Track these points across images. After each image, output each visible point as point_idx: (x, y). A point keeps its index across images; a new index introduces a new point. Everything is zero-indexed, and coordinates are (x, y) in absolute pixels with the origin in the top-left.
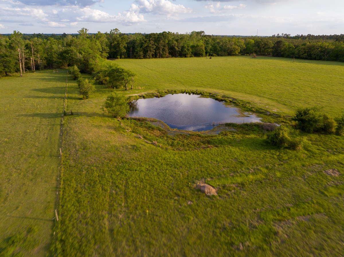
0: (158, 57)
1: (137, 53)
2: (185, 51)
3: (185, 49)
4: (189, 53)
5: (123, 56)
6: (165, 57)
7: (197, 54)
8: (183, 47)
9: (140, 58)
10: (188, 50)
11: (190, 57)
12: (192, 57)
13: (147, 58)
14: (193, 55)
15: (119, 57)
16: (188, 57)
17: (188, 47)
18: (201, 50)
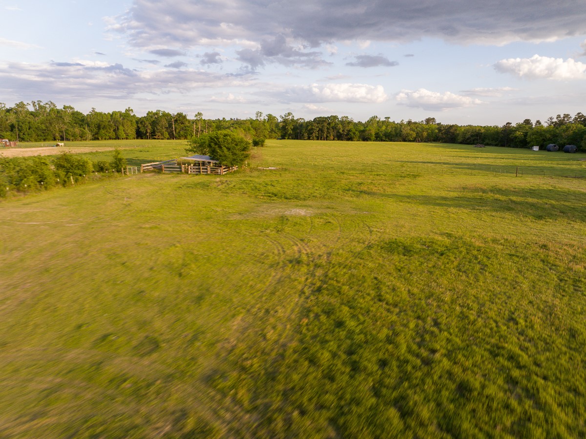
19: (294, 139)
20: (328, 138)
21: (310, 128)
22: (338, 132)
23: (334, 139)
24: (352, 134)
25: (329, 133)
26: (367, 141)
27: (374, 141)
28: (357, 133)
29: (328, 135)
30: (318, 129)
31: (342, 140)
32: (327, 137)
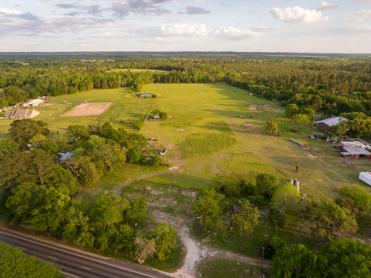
14: (191, 82)
31: (183, 83)
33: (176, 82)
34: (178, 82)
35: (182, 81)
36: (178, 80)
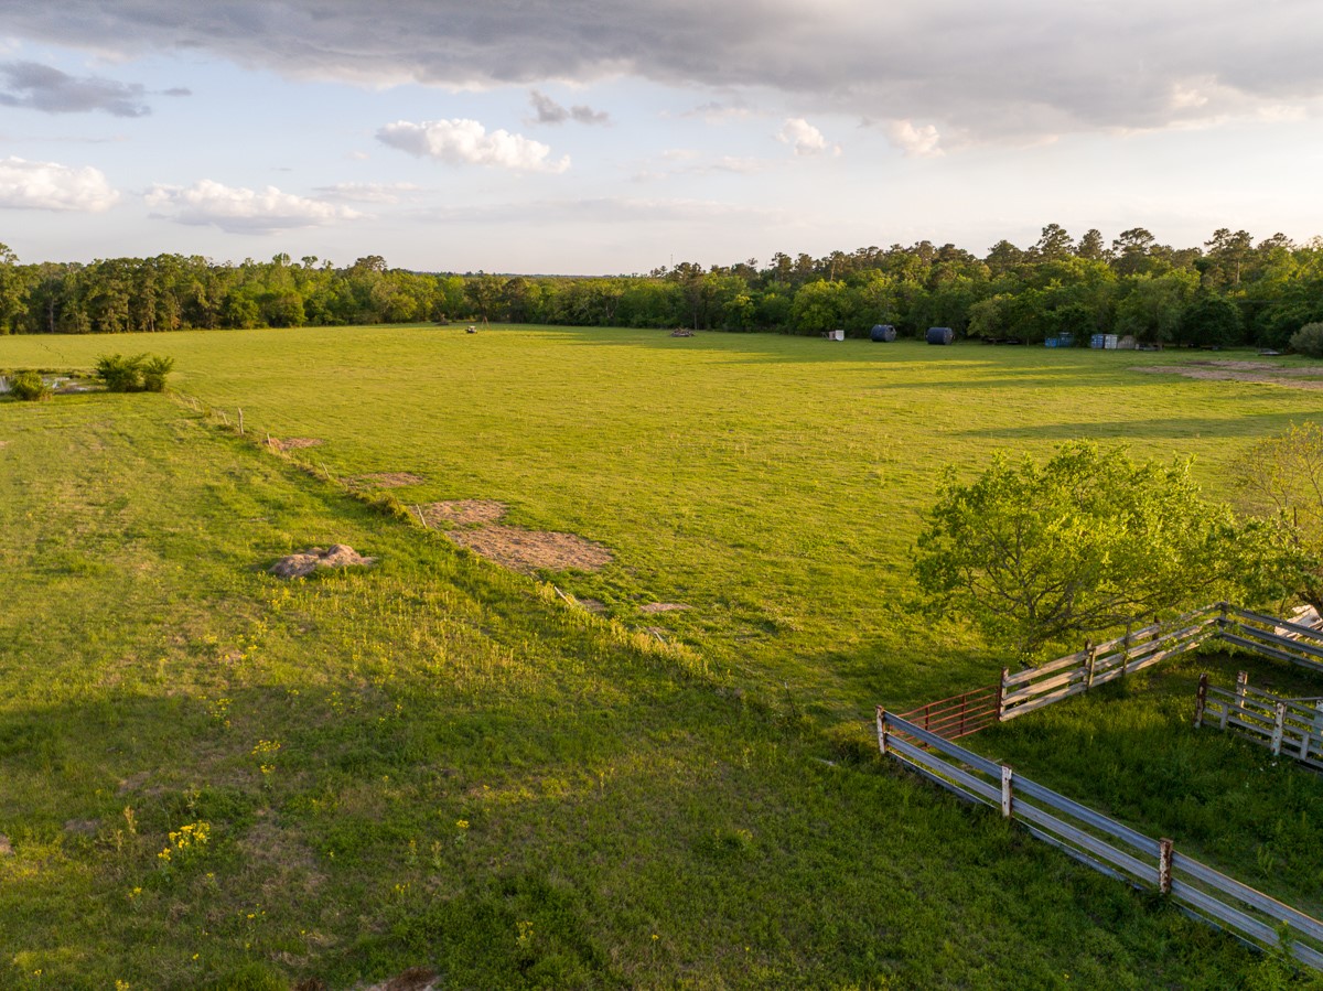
0: (144, 326)
1: (70, 317)
2: (236, 311)
3: (235, 306)
4: (247, 316)
5: (21, 327)
6: (169, 330)
7: (278, 319)
8: (227, 301)
9: (81, 333)
10: (245, 306)
11: (256, 327)
12: (261, 327)
13: (106, 332)
14: (265, 323)
15: (7, 329)
16: (248, 328)
17: (246, 298)
18: (290, 308)
19: (36, 332)
20: (160, 324)
21: (96, 292)
22: (194, 302)
23: (180, 328)
24: (240, 309)
25: (165, 309)
26: (285, 325)
27: (304, 325)
28: (251, 302)
29: (163, 314)
30: (126, 298)
31: (205, 327)
32: (159, 318)
33: (157, 325)
34: (175, 321)
35: (196, 317)
36: (175, 308)
